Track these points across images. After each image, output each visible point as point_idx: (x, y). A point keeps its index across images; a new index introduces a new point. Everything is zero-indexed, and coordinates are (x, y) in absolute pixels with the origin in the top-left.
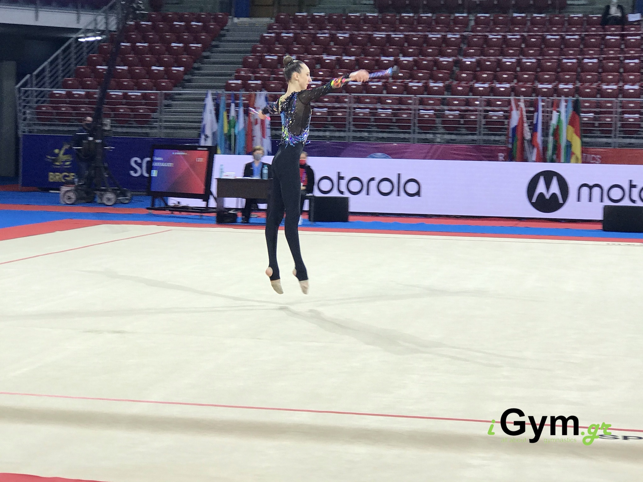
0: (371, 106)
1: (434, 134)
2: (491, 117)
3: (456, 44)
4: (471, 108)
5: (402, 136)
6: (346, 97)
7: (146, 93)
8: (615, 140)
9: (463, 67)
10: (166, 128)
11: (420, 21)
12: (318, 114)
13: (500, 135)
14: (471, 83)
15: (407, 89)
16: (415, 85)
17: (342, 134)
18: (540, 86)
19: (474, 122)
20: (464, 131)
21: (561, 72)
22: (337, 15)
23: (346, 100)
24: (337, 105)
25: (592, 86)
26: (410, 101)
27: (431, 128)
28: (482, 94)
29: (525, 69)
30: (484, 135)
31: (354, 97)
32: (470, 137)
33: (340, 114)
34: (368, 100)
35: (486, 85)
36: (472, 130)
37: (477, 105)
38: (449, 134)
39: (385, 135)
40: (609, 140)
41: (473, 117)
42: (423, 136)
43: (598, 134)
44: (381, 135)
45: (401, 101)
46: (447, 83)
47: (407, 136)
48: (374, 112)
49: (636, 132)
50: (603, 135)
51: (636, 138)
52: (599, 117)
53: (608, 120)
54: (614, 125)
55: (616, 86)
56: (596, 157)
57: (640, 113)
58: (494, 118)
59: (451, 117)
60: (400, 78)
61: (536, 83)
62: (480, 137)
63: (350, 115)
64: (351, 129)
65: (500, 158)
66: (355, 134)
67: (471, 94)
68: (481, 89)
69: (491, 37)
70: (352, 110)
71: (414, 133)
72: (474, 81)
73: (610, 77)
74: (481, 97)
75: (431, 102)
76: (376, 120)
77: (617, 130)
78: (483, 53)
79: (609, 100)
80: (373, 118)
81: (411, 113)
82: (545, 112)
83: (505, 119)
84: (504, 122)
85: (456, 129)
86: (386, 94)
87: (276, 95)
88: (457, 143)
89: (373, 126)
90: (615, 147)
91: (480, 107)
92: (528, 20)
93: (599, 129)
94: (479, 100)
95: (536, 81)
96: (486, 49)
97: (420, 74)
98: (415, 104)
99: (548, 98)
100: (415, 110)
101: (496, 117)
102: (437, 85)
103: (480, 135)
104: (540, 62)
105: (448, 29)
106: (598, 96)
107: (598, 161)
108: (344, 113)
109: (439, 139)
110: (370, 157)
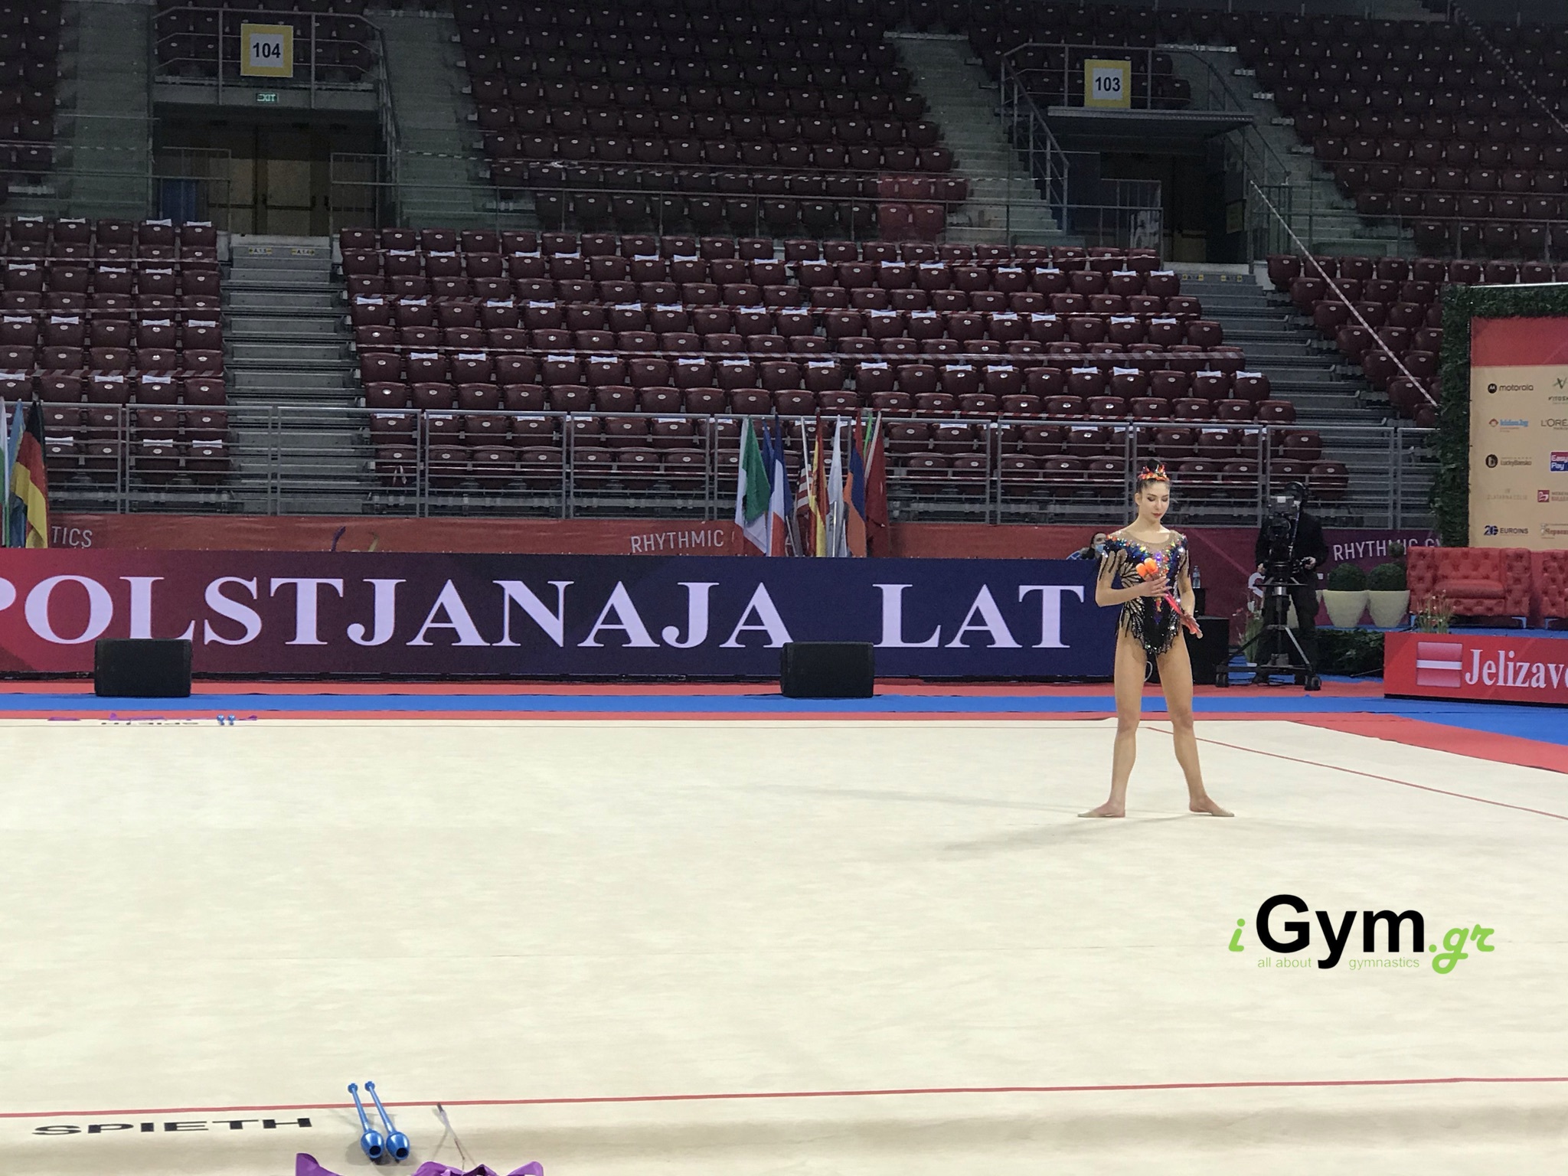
8: (128, 496)
25: (71, 377)
40: (112, 496)
43: (87, 482)
49: (168, 478)
50: (98, 485)
51: (170, 491)
52: (87, 445)
53: (107, 450)
54: (119, 463)
55: (122, 377)
56: (82, 534)
57: (176, 436)
73: (110, 357)
77: (127, 474)
93: (87, 470)
106: (85, 398)
107: (87, 543)
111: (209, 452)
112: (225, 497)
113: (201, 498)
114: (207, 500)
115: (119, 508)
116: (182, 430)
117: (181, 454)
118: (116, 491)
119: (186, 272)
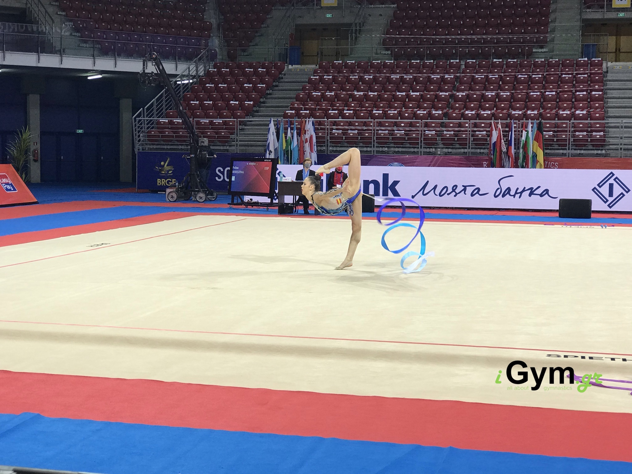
0: (389, 128)
1: (435, 148)
2: (477, 135)
3: (451, 82)
4: (462, 129)
5: (412, 150)
6: (371, 122)
7: (226, 121)
8: (570, 151)
9: (456, 99)
10: (240, 145)
11: (424, 66)
12: (351, 134)
13: (484, 149)
14: (462, 111)
15: (416, 116)
16: (421, 112)
17: (369, 149)
18: (513, 112)
20: (458, 146)
21: (528, 102)
22: (364, 62)
23: (371, 124)
24: (365, 128)
25: (552, 112)
26: (418, 125)
27: (433, 144)
28: (470, 119)
29: (501, 100)
31: (377, 122)
32: (462, 150)
33: (367, 135)
34: (387, 124)
35: (474, 112)
36: (464, 145)
37: (467, 127)
38: (446, 148)
39: (400, 150)
40: (565, 152)
41: (464, 136)
42: (428, 150)
43: (556, 147)
44: (397, 150)
45: (411, 125)
46: (445, 111)
47: (416, 150)
48: (391, 133)
49: (585, 145)
50: (560, 148)
51: (585, 150)
52: (557, 135)
53: (564, 136)
54: (568, 140)
55: (569, 112)
56: (555, 164)
57: (587, 131)
58: (479, 136)
59: (448, 136)
60: (410, 108)
61: (511, 110)
62: (469, 150)
63: (374, 136)
64: (375, 145)
65: (484, 165)
66: (378, 149)
67: (462, 119)
68: (470, 115)
69: (477, 77)
70: (376, 132)
71: (421, 148)
72: (465, 109)
73: (565, 105)
74: (470, 121)
75: (433, 125)
76: (393, 139)
77: (570, 144)
78: (471, 89)
79: (564, 122)
80: (391, 137)
81: (419, 133)
82: (517, 131)
83: (488, 137)
84: (487, 139)
85: (452, 144)
86: (400, 119)
87: (320, 121)
88: (453, 155)
89: (391, 143)
90: (569, 156)
91: (470, 128)
92: (504, 64)
93: (557, 143)
94: (468, 123)
95: (510, 109)
96: (473, 86)
97: (425, 105)
98: (421, 127)
99: (519, 121)
100: (421, 131)
101: (481, 136)
102: (437, 112)
103: (469, 149)
104: (513, 94)
105: (445, 72)
106: (556, 119)
107: (556, 167)
108: (370, 134)
109: (440, 152)
110: (389, 165)
111: (599, 137)
112: (604, 152)
113: (596, 152)
114: (597, 153)
115: (567, 156)
116: (589, 129)
117: (588, 137)
118: (567, 150)
119: (592, 76)
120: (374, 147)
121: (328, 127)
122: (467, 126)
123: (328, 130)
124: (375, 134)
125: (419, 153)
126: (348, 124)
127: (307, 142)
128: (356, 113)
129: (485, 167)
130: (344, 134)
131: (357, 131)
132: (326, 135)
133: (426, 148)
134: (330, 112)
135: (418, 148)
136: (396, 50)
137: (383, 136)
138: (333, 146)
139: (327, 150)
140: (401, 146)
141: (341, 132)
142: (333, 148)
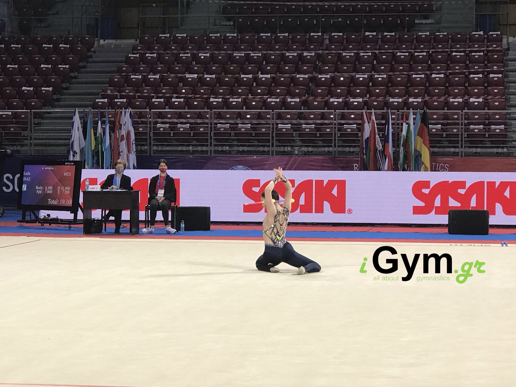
0: (232, 122)
1: (292, 146)
3: (311, 61)
4: (326, 122)
5: (261, 149)
6: (207, 113)
7: (16, 113)
8: (463, 150)
9: (319, 83)
10: (36, 145)
11: (277, 40)
12: (181, 129)
13: (355, 147)
14: (326, 98)
15: (266, 105)
16: (272, 100)
17: (204, 148)
18: (391, 100)
19: (330, 134)
20: (320, 143)
21: (410, 87)
22: (198, 35)
23: (208, 116)
24: (199, 121)
25: (440, 100)
26: (268, 116)
27: (289, 141)
28: (336, 108)
29: (376, 84)
30: (339, 146)
31: (215, 113)
32: (326, 149)
33: (202, 129)
34: (228, 116)
35: (340, 100)
36: (328, 142)
38: (306, 146)
39: (245, 149)
40: (457, 150)
41: (328, 130)
42: (282, 149)
43: (446, 144)
44: (241, 149)
45: (259, 116)
46: (304, 98)
47: (266, 149)
48: (234, 127)
49: (481, 142)
50: (451, 145)
51: (482, 147)
52: (447, 128)
53: (455, 130)
54: (460, 135)
55: (461, 99)
56: (444, 166)
57: (484, 124)
58: (348, 130)
59: (307, 130)
60: (259, 94)
61: (388, 98)
62: (335, 149)
63: (211, 131)
64: (213, 143)
65: (355, 168)
66: (217, 148)
67: (326, 108)
68: (336, 103)
69: (344, 54)
70: (213, 126)
71: (273, 146)
72: (329, 96)
73: (456, 91)
74: (335, 111)
75: (289, 116)
76: (236, 134)
77: (463, 141)
78: (337, 70)
79: (456, 113)
80: (233, 132)
81: (270, 127)
82: (396, 125)
83: (358, 131)
84: (358, 134)
85: (312, 141)
86: (246, 109)
87: (141, 112)
88: (314, 155)
89: (234, 140)
90: (462, 156)
91: (335, 120)
92: (380, 38)
93: (447, 139)
94: (333, 114)
95: (387, 96)
96: (340, 66)
97: (278, 91)
98: (273, 119)
99: (398, 111)
100: (273, 124)
101: (350, 130)
102: (294, 100)
103: (335, 147)
104: (391, 77)
105: (304, 48)
106: (446, 108)
107: (446, 170)
108: (206, 129)
109: (297, 152)
110: (232, 169)
111: (498, 131)
112: (505, 150)
113: (495, 150)
114: (497, 151)
115: (460, 156)
116: (487, 122)
117: (486, 132)
118: (459, 148)
119: (489, 54)
120: (211, 145)
121: (150, 120)
122: (332, 118)
123: (150, 124)
124: (213, 129)
125: (271, 153)
126: (177, 116)
127: (124, 140)
128: (188, 101)
129: (356, 170)
130: (171, 129)
131: (189, 125)
132: (149, 129)
133: (279, 146)
134: (153, 100)
135: (269, 146)
136: (240, 20)
137: (223, 131)
138: (157, 145)
139: (150, 149)
140: (247, 144)
141: (168, 127)
142: (157, 147)
